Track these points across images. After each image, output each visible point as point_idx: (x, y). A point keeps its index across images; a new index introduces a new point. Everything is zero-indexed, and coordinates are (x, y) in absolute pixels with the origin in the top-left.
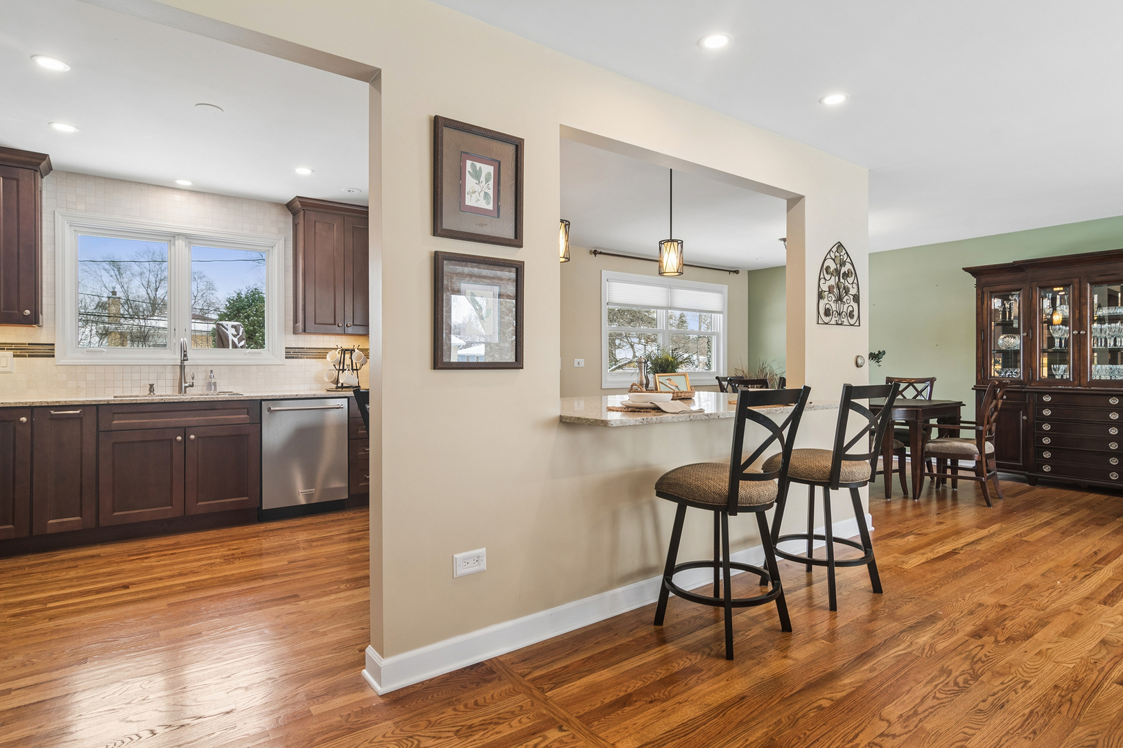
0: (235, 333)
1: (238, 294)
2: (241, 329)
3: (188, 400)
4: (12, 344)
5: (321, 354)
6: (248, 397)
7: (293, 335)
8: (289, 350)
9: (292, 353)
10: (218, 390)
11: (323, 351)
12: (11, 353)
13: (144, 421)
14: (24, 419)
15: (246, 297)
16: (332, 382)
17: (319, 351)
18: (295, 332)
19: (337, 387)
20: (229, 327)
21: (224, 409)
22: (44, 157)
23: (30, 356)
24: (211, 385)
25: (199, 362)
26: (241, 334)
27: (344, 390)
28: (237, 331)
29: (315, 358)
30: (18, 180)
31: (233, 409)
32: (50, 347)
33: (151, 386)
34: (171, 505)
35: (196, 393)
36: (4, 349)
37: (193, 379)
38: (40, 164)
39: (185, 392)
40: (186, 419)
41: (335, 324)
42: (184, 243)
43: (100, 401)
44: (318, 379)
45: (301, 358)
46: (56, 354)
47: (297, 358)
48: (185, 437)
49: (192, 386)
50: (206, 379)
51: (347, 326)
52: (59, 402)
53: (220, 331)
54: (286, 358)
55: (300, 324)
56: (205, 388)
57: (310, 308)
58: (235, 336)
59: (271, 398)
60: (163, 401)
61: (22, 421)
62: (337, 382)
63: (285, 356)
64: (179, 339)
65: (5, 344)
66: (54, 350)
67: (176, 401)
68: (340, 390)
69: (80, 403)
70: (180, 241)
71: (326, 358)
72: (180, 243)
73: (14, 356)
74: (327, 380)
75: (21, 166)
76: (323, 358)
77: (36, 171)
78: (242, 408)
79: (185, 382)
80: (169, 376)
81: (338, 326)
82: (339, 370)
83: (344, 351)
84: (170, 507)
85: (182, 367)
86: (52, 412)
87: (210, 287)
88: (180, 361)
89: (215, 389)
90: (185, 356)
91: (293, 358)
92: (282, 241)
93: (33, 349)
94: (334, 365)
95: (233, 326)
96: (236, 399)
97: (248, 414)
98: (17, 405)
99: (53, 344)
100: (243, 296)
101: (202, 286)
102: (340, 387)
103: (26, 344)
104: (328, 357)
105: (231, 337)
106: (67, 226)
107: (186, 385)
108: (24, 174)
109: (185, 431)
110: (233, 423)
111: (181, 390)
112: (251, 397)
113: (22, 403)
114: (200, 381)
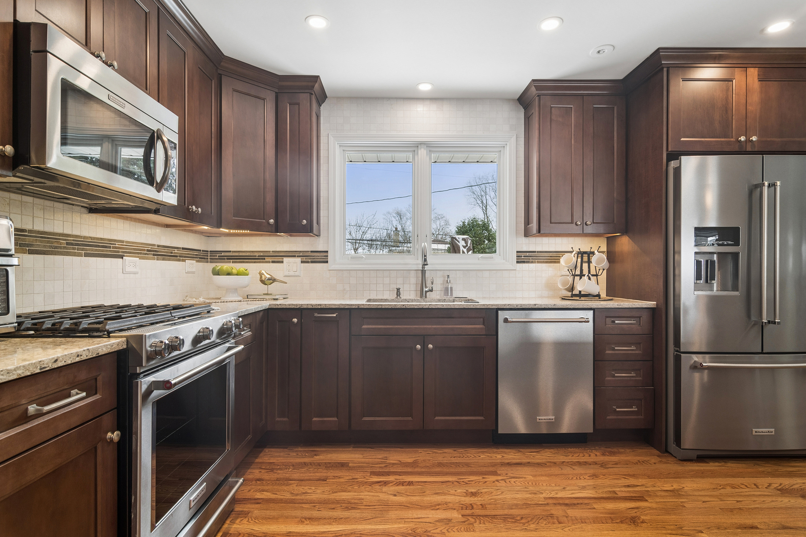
0: (465, 245)
1: (463, 223)
2: (469, 241)
3: (427, 307)
4: (300, 252)
5: (553, 258)
6: (484, 305)
7: (524, 238)
8: (520, 254)
9: (524, 257)
10: (454, 295)
11: (554, 254)
12: (299, 259)
13: (388, 326)
14: (295, 320)
15: (468, 224)
16: (567, 290)
17: (551, 254)
18: (527, 234)
19: (573, 295)
20: (460, 240)
21: (460, 318)
22: (316, 79)
23: (312, 262)
24: (447, 291)
25: (438, 267)
26: (469, 245)
27: (582, 298)
28: (466, 243)
29: (547, 262)
30: (299, 104)
31: (468, 318)
32: (325, 254)
33: (398, 290)
34: (411, 416)
35: (435, 300)
36: (295, 256)
37: (432, 284)
38: (313, 87)
39: (426, 297)
40: (425, 326)
41: (572, 223)
42: (425, 152)
43: (352, 305)
44: (550, 286)
45: (532, 262)
46: (329, 260)
47: (528, 262)
48: (424, 346)
49: (431, 290)
50: (443, 284)
51: (586, 223)
52: (320, 305)
53: (454, 243)
54: (518, 262)
55: (534, 226)
56: (443, 293)
57: (545, 206)
58: (464, 247)
59: (508, 307)
60: (404, 307)
61: (294, 322)
62: (572, 289)
63: (516, 260)
64: (421, 245)
65: (296, 252)
66: (327, 256)
67: (416, 307)
68: (578, 298)
69: (336, 307)
70: (422, 150)
71: (559, 262)
72: (422, 152)
73: (302, 262)
74: (560, 287)
75: (301, 91)
76: (555, 262)
77: (312, 94)
78: (478, 318)
79: (426, 287)
80: (413, 280)
81: (576, 225)
82: (574, 275)
83: (581, 254)
84: (410, 418)
85: (423, 272)
86: (316, 315)
87: (447, 223)
88: (421, 266)
89: (452, 294)
90: (425, 260)
91: (524, 262)
92: (514, 139)
93: (314, 256)
94: (568, 270)
95: (463, 239)
96: (472, 307)
97: (484, 324)
98: (291, 307)
99: (327, 252)
100: (466, 224)
101: (443, 223)
102: (576, 295)
103: (308, 252)
104: (562, 260)
105: (462, 248)
106: (337, 147)
107: (427, 289)
108: (303, 98)
109: (424, 339)
110: (469, 334)
111: (423, 294)
112: (488, 305)
113: (294, 305)
114: (438, 286)
